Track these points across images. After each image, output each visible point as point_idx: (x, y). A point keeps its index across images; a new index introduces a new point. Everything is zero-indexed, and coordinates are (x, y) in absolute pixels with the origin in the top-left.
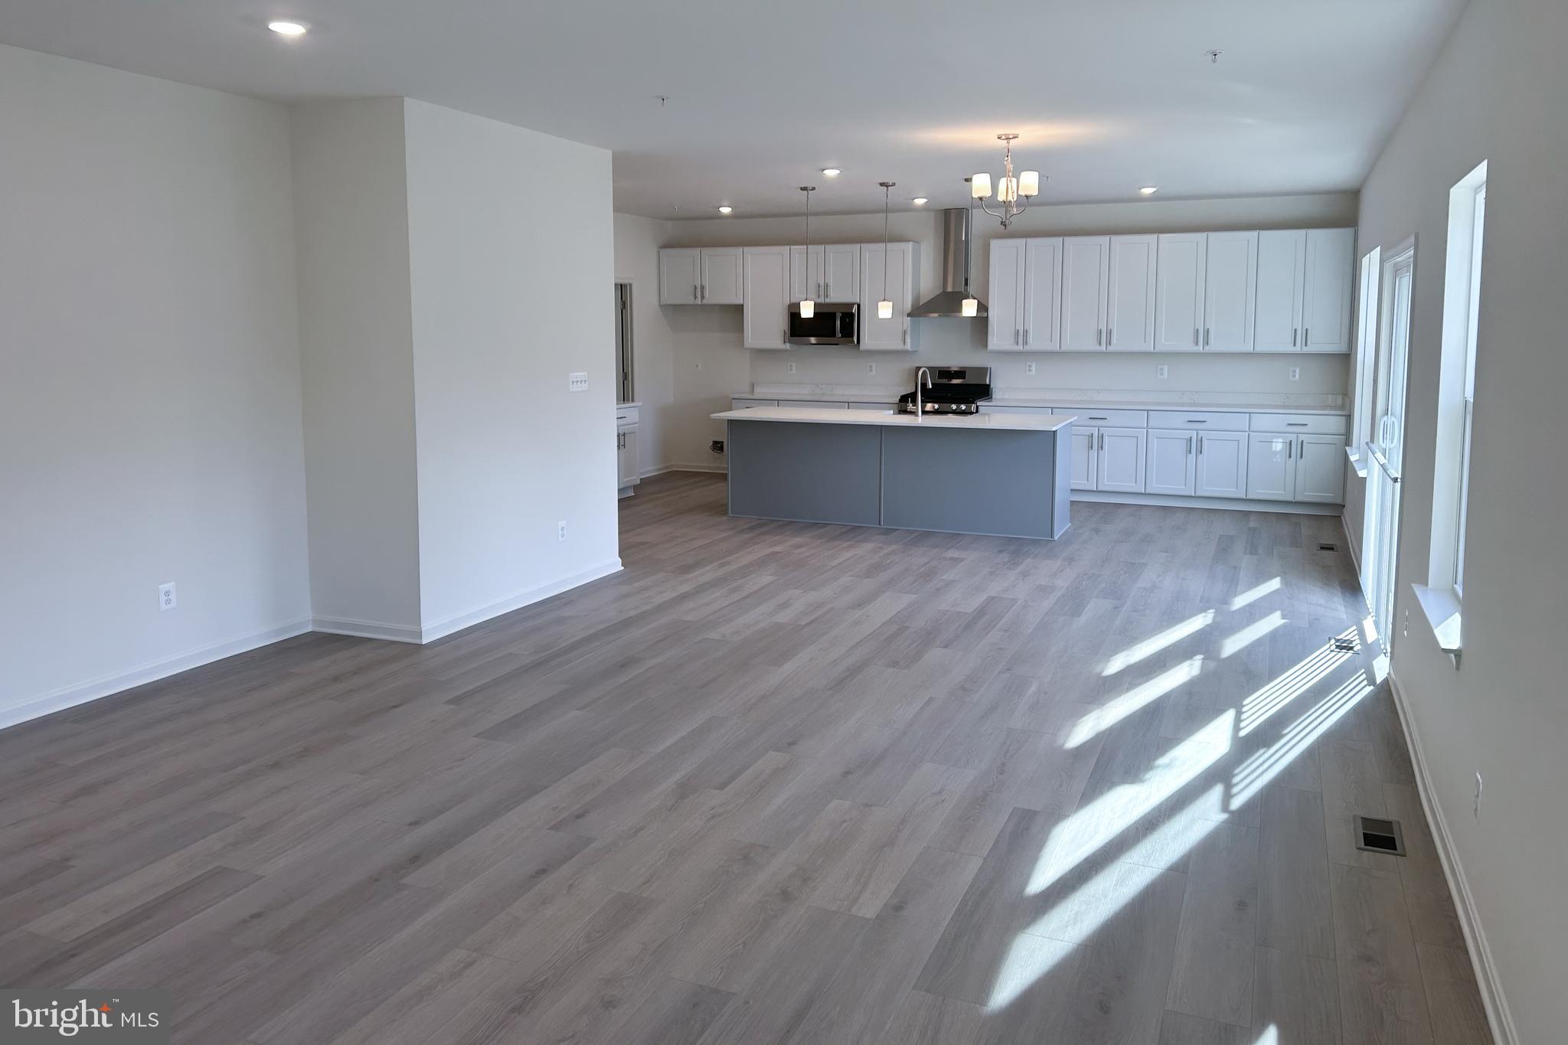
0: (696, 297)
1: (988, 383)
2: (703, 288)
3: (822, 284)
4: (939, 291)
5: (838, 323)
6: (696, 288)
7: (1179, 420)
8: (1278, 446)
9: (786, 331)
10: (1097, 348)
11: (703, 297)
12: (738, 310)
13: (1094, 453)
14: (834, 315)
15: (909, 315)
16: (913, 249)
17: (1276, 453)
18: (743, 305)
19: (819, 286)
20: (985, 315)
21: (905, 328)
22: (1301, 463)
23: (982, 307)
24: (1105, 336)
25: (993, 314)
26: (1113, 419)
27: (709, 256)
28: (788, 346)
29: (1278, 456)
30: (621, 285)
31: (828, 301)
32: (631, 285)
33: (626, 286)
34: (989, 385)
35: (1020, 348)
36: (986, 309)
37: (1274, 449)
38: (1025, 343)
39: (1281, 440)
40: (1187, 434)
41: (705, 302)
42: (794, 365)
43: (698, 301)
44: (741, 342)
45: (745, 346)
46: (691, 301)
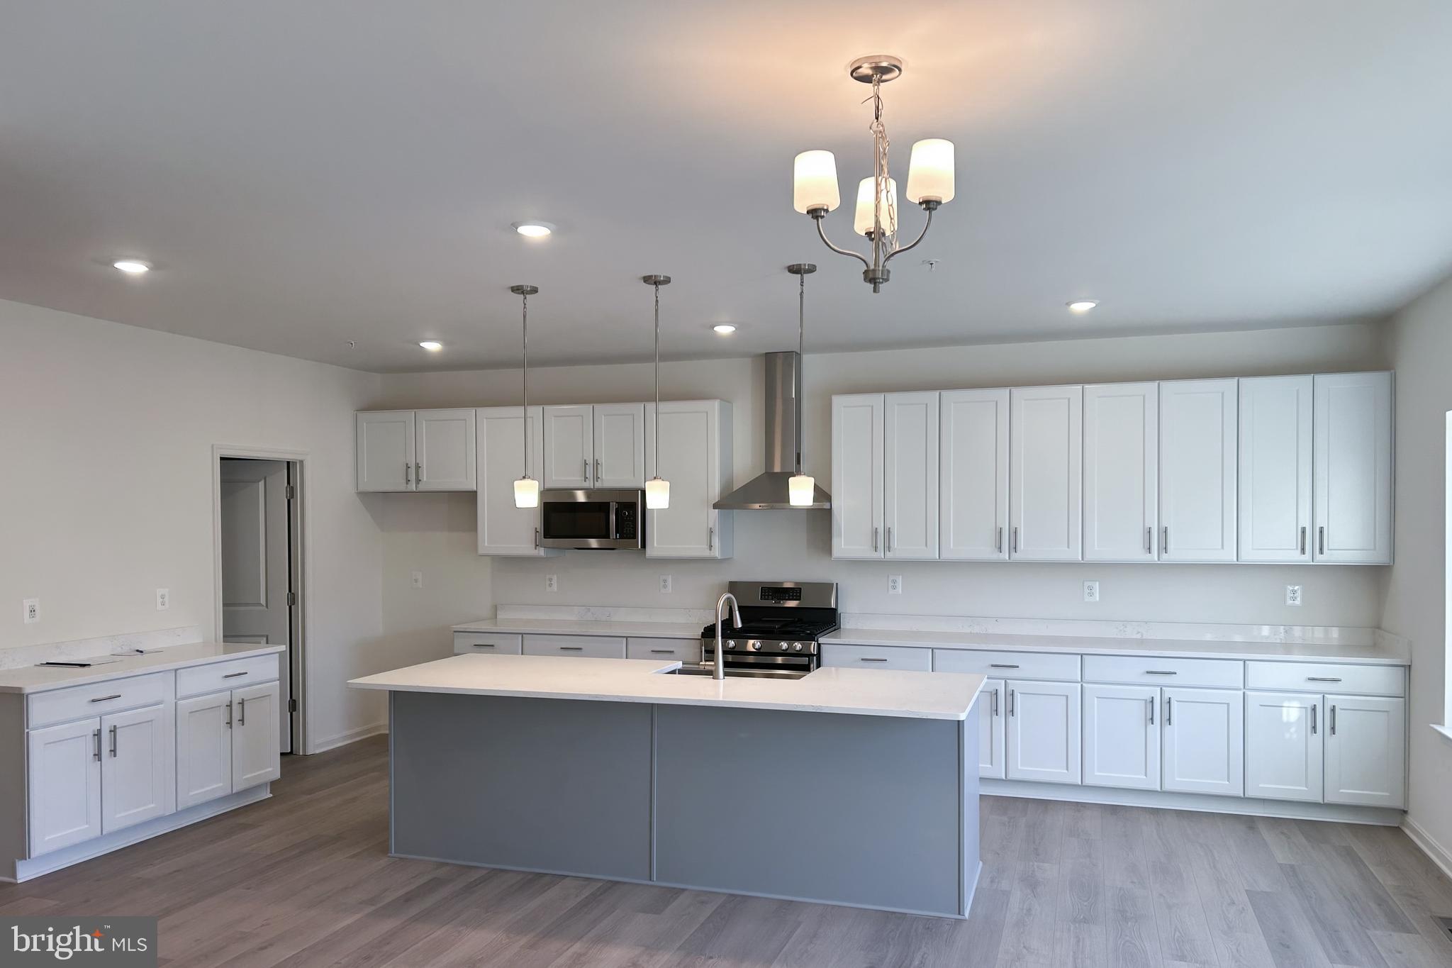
0: (408, 481)
1: (833, 606)
2: (418, 467)
3: (590, 461)
4: (760, 471)
5: (613, 517)
6: (408, 467)
7: (1133, 669)
8: (1293, 713)
9: (539, 529)
10: (995, 556)
11: (418, 481)
12: (470, 498)
13: (1000, 720)
14: (607, 505)
15: (715, 506)
16: (722, 410)
17: (1289, 724)
18: (476, 492)
19: (586, 464)
20: (827, 506)
21: (710, 526)
22: (1332, 741)
23: (822, 494)
24: (1008, 538)
25: (840, 505)
26: (1028, 666)
27: (426, 421)
28: (541, 552)
29: (1293, 730)
30: (288, 463)
31: (598, 485)
32: (301, 462)
33: (295, 463)
34: (835, 610)
35: (880, 555)
36: (828, 498)
37: (1285, 719)
38: (888, 548)
39: (1296, 704)
40: (1147, 692)
41: (422, 487)
42: (555, 578)
43: (413, 487)
44: (474, 545)
45: (481, 551)
46: (402, 487)
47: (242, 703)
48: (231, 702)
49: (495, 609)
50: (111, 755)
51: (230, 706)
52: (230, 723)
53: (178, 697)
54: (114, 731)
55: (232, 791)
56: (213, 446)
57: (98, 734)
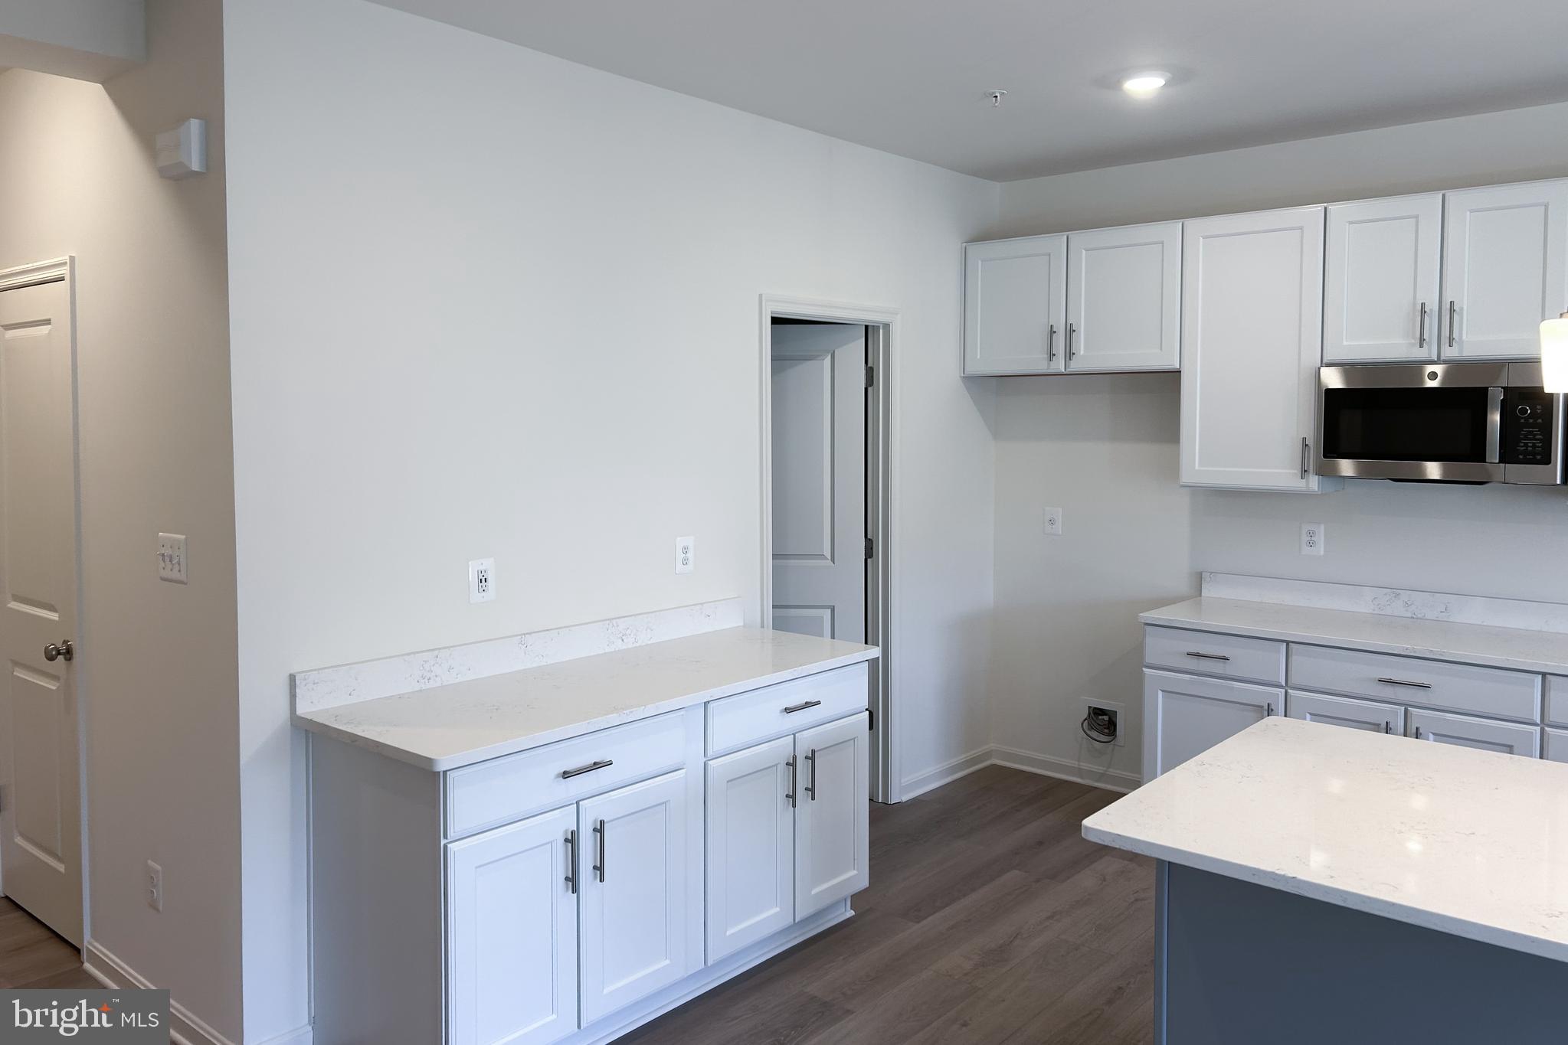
0: (1052, 356)
2: (1070, 331)
3: (1432, 306)
5: (1494, 421)
6: (1052, 332)
9: (1310, 442)
11: (1070, 354)
12: (1166, 384)
14: (1482, 393)
18: (1179, 372)
19: (1423, 312)
27: (1087, 250)
28: (1314, 482)
30: (867, 327)
32: (887, 326)
33: (876, 328)
41: (1076, 366)
42: (1321, 531)
43: (1059, 365)
44: (1171, 469)
45: (1186, 478)
46: (1041, 366)
47: (811, 758)
48: (794, 758)
49: (1198, 580)
50: (595, 878)
51: (792, 764)
52: (792, 797)
53: (710, 753)
54: (600, 830)
55: (794, 920)
56: (761, 296)
57: (572, 840)
